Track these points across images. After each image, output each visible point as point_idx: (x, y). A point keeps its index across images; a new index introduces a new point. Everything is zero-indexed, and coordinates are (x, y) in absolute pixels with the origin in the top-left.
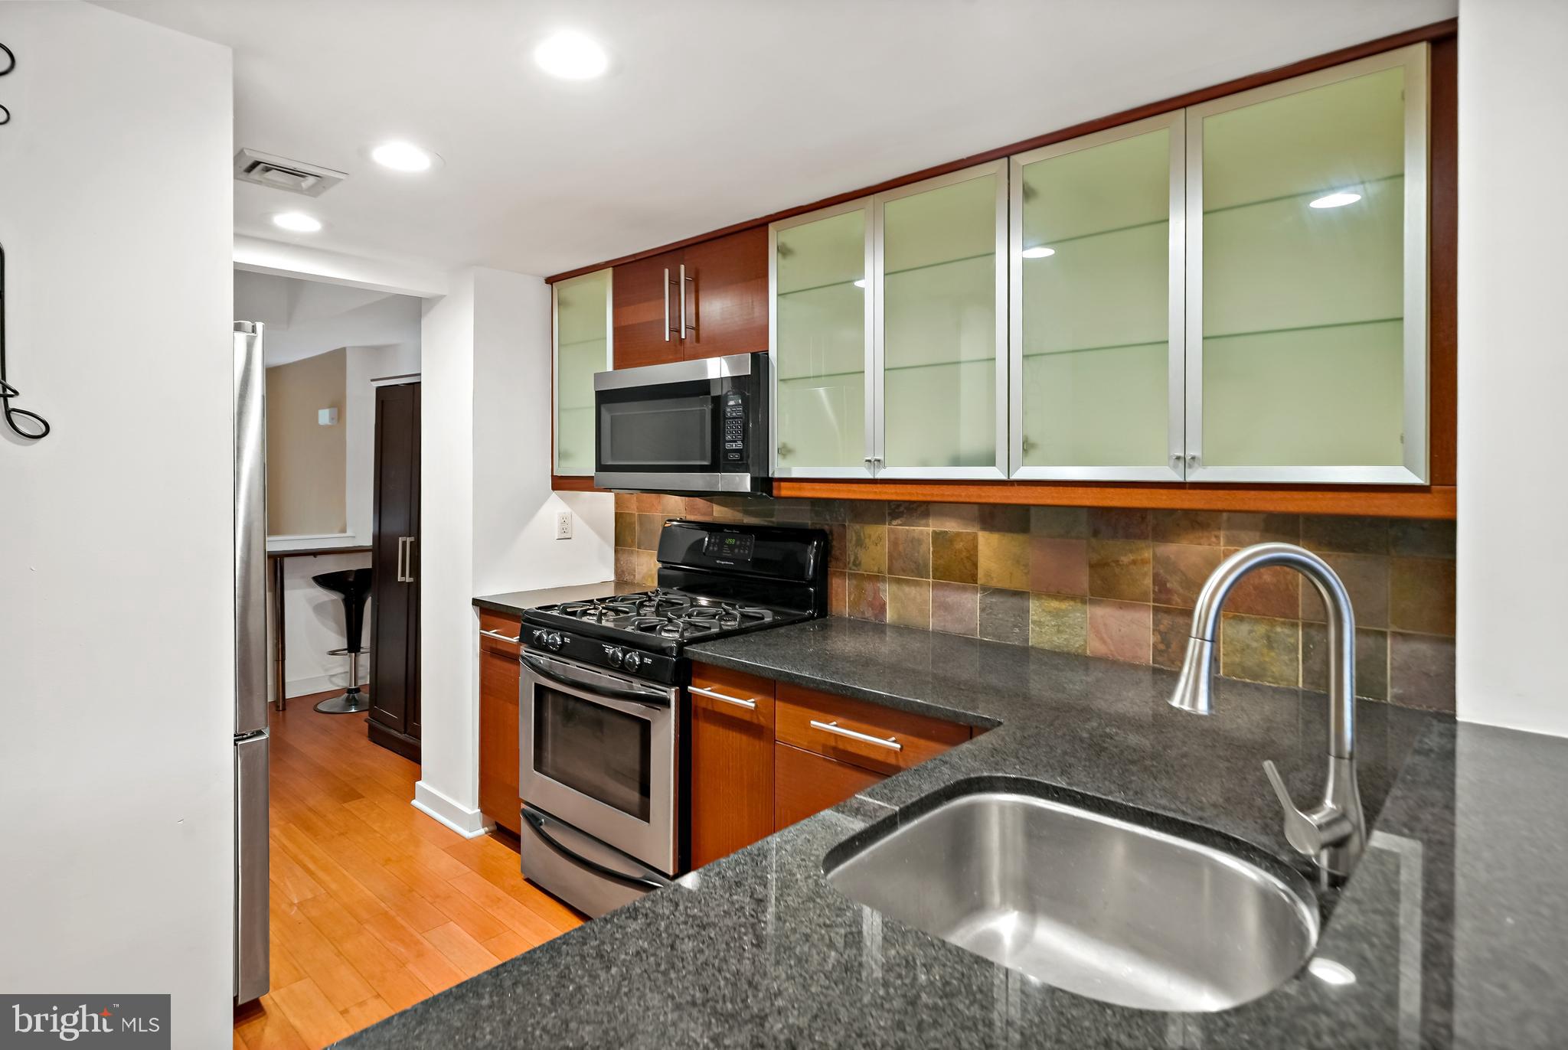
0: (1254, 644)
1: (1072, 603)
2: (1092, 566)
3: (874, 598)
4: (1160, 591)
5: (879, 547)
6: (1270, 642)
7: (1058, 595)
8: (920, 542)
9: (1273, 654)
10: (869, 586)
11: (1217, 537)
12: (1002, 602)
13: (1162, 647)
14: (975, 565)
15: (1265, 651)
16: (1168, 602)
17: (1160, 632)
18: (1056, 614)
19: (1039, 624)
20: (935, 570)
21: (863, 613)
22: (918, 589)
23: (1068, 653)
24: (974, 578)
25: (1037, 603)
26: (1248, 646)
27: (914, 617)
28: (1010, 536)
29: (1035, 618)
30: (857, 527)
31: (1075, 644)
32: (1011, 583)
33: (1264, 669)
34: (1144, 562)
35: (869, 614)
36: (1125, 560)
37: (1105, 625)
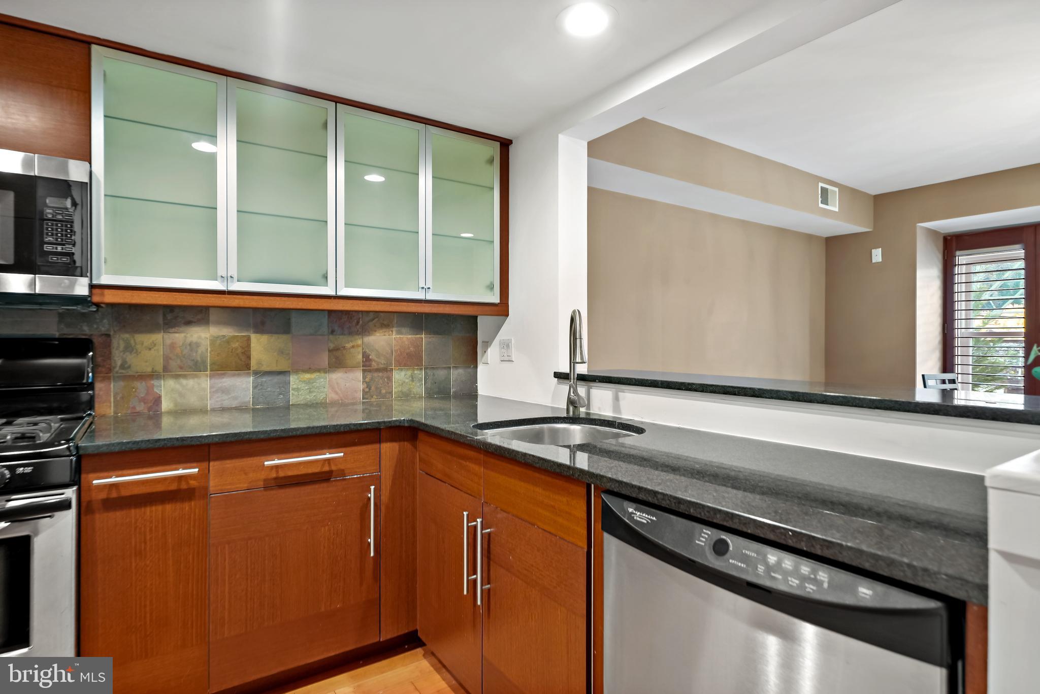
0: (407, 381)
1: (318, 374)
2: (329, 351)
3: (147, 394)
4: (366, 361)
5: (152, 351)
6: (413, 378)
7: (309, 370)
8: (198, 345)
9: (414, 384)
10: (141, 386)
11: (392, 331)
12: (270, 380)
13: (367, 390)
14: (249, 357)
15: (411, 383)
16: (370, 366)
17: (366, 382)
18: (309, 382)
19: (298, 390)
20: (212, 364)
21: (134, 408)
22: (196, 380)
23: (317, 403)
24: (247, 367)
25: (296, 377)
26: (404, 382)
27: (193, 400)
28: (276, 336)
29: (295, 386)
30: (127, 336)
31: (321, 397)
32: (277, 366)
33: (411, 391)
34: (358, 346)
35: (141, 407)
36: (348, 345)
37: (337, 383)
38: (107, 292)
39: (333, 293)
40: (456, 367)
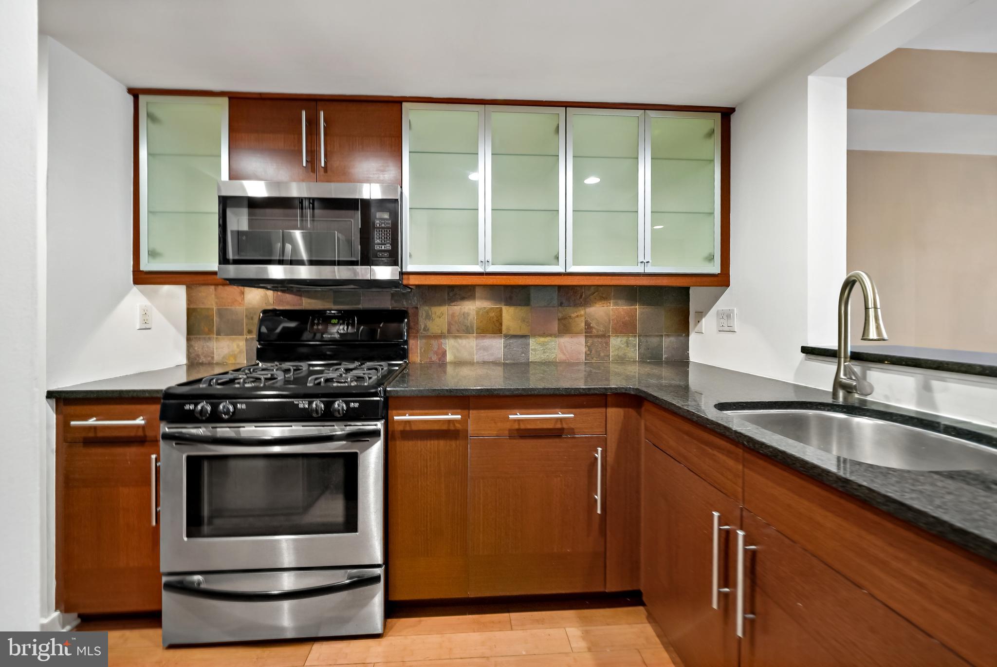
0: (623, 346)
1: (550, 338)
2: (558, 320)
3: (438, 349)
4: (588, 328)
5: (441, 319)
6: (627, 344)
7: (544, 335)
8: (468, 314)
9: (628, 349)
10: (434, 343)
11: (610, 303)
12: (516, 342)
13: (588, 352)
14: (501, 324)
15: (626, 348)
16: (591, 332)
17: (588, 346)
18: (543, 344)
19: (535, 350)
20: (477, 328)
21: (431, 358)
22: (467, 340)
23: (549, 362)
24: (500, 331)
25: (534, 340)
26: (620, 347)
27: (465, 355)
28: (520, 308)
29: (533, 347)
30: (427, 308)
31: (552, 357)
32: (520, 331)
33: (625, 356)
34: (581, 316)
35: (435, 358)
36: (573, 315)
37: (565, 346)
38: (411, 277)
39: (562, 270)
40: (668, 336)
